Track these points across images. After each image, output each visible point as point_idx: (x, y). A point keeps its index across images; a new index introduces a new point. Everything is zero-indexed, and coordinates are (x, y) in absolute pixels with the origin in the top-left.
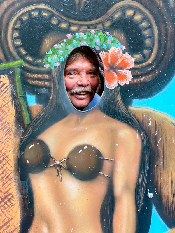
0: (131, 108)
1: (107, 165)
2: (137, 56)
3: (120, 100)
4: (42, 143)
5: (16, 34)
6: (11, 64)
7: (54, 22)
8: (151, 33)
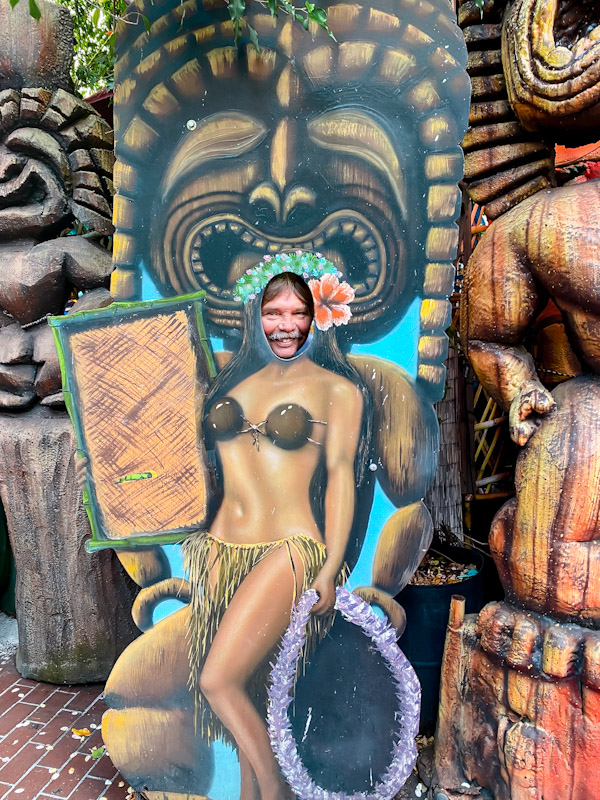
0: (350, 356)
1: (318, 429)
2: (358, 286)
3: (335, 345)
4: (233, 402)
5: (196, 256)
6: (189, 296)
7: (247, 239)
8: (377, 255)
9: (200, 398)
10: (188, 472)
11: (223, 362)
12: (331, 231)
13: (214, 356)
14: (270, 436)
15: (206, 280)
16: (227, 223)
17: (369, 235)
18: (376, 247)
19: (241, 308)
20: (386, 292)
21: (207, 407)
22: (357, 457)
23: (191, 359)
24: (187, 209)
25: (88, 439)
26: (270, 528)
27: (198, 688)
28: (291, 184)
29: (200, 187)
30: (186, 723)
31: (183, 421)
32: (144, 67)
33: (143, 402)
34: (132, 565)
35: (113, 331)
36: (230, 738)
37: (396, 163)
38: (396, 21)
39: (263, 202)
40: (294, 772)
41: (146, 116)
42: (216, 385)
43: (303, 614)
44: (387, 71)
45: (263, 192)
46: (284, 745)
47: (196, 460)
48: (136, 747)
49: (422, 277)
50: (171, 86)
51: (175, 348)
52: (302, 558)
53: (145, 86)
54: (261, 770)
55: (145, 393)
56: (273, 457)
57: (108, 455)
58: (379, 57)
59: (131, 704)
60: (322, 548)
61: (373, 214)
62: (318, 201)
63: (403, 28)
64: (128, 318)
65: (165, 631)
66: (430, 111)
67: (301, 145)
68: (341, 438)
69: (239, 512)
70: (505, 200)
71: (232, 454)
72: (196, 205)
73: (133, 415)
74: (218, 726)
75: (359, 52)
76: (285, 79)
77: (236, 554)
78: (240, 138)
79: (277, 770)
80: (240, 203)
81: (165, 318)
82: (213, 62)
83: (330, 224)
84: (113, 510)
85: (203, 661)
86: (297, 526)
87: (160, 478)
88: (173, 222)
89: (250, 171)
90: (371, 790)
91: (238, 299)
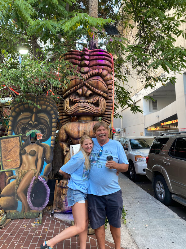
1: (37, 153)
3: (40, 142)
4: (25, 150)
5: (21, 130)
6: (19, 135)
8: (46, 131)
9: (20, 149)
11: (23, 144)
12: (40, 127)
13: (22, 143)
14: (30, 154)
15: (22, 133)
16: (26, 126)
17: (45, 128)
18: (46, 130)
19: (27, 137)
20: (47, 135)
21: (21, 150)
22: (42, 157)
23: (19, 144)
24: (20, 123)
25: (2, 155)
26: (29, 168)
27: (16, 193)
28: (35, 121)
29: (22, 121)
30: (14, 199)
31: (17, 152)
32: (16, 106)
34: (7, 174)
35: (8, 139)
36: (21, 200)
37: (48, 120)
38: (49, 104)
39: (31, 123)
40: (31, 205)
41: (15, 112)
42: (22, 147)
43: (33, 180)
44: (47, 109)
45: (31, 122)
46: (29, 200)
47: (19, 158)
48: (5, 203)
49: (51, 133)
50: (19, 108)
51: (17, 142)
52: (33, 172)
53: (16, 108)
54: (26, 205)
55: (12, 148)
56: (30, 157)
57: (5, 157)
58: (47, 108)
59: (5, 196)
60: (36, 170)
61: (45, 125)
62: (38, 124)
64: (10, 138)
65: (12, 184)
66: (53, 114)
67: (36, 117)
68: (40, 154)
69: (24, 165)
70: (64, 123)
71: (24, 157)
72: (21, 123)
73: (10, 151)
74: (19, 198)
75: (44, 107)
76: (35, 109)
77: (24, 172)
78: (28, 115)
79: (28, 205)
80: (28, 123)
81: (16, 138)
82: (25, 106)
83: (40, 126)
84: (5, 165)
85: (17, 188)
86: (33, 167)
87: (13, 160)
88: (18, 125)
89: (29, 119)
90: (42, 206)
91: (26, 135)
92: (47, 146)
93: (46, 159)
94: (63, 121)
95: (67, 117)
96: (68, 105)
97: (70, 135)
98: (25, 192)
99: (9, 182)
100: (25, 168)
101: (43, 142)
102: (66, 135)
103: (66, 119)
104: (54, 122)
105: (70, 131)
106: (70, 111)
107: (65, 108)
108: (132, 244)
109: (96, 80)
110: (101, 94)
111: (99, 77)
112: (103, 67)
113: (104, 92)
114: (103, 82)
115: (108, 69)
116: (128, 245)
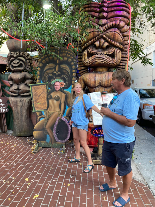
1: (60, 99)
4: (51, 95)
5: (47, 79)
6: (46, 83)
7: (53, 77)
8: (67, 80)
9: (47, 94)
10: (45, 103)
11: (50, 91)
12: (62, 77)
13: (49, 90)
14: (55, 99)
15: (48, 81)
16: (51, 75)
17: (66, 78)
18: (67, 79)
19: (52, 85)
20: (68, 84)
21: (48, 96)
22: (65, 102)
23: (46, 90)
25: (33, 99)
27: (45, 128)
28: (58, 72)
29: (48, 71)
30: (44, 133)
31: (45, 97)
32: (42, 58)
33: (40, 95)
34: (38, 114)
35: (37, 86)
36: (49, 134)
37: (69, 70)
38: (70, 56)
40: (56, 138)
41: (42, 63)
42: (49, 93)
43: (58, 119)
44: (69, 61)
45: (55, 72)
46: (55, 135)
47: (46, 102)
48: (37, 135)
50: (45, 60)
51: (44, 89)
52: (58, 113)
53: (42, 60)
54: (52, 138)
55: (40, 94)
56: (55, 101)
57: (36, 101)
58: (68, 59)
59: (37, 130)
60: (60, 112)
61: (67, 76)
62: (61, 73)
63: (70, 57)
64: (39, 85)
66: (73, 65)
67: (59, 67)
68: (63, 100)
69: (51, 108)
70: (82, 73)
71: (50, 101)
72: (47, 73)
73: (39, 96)
74: (47, 133)
75: (66, 59)
76: (58, 60)
77: (50, 113)
78: (53, 66)
79: (54, 138)
80: (52, 73)
81: (43, 85)
82: (50, 58)
83: (62, 76)
84: (36, 107)
85: (46, 125)
86: (58, 110)
87: (42, 104)
88: (45, 75)
89: (54, 70)
90: (65, 140)
92: (68, 92)
93: (67, 103)
94: (82, 71)
95: (85, 68)
96: (86, 57)
97: (87, 84)
98: (52, 128)
99: (39, 120)
100: (52, 109)
101: (65, 90)
102: (83, 84)
103: (84, 70)
104: (74, 73)
105: (87, 81)
106: (88, 62)
107: (84, 59)
108: (138, 175)
109: (113, 32)
110: (117, 46)
111: (116, 29)
112: (120, 18)
113: (121, 43)
114: (120, 34)
115: (126, 20)
116: (135, 176)
